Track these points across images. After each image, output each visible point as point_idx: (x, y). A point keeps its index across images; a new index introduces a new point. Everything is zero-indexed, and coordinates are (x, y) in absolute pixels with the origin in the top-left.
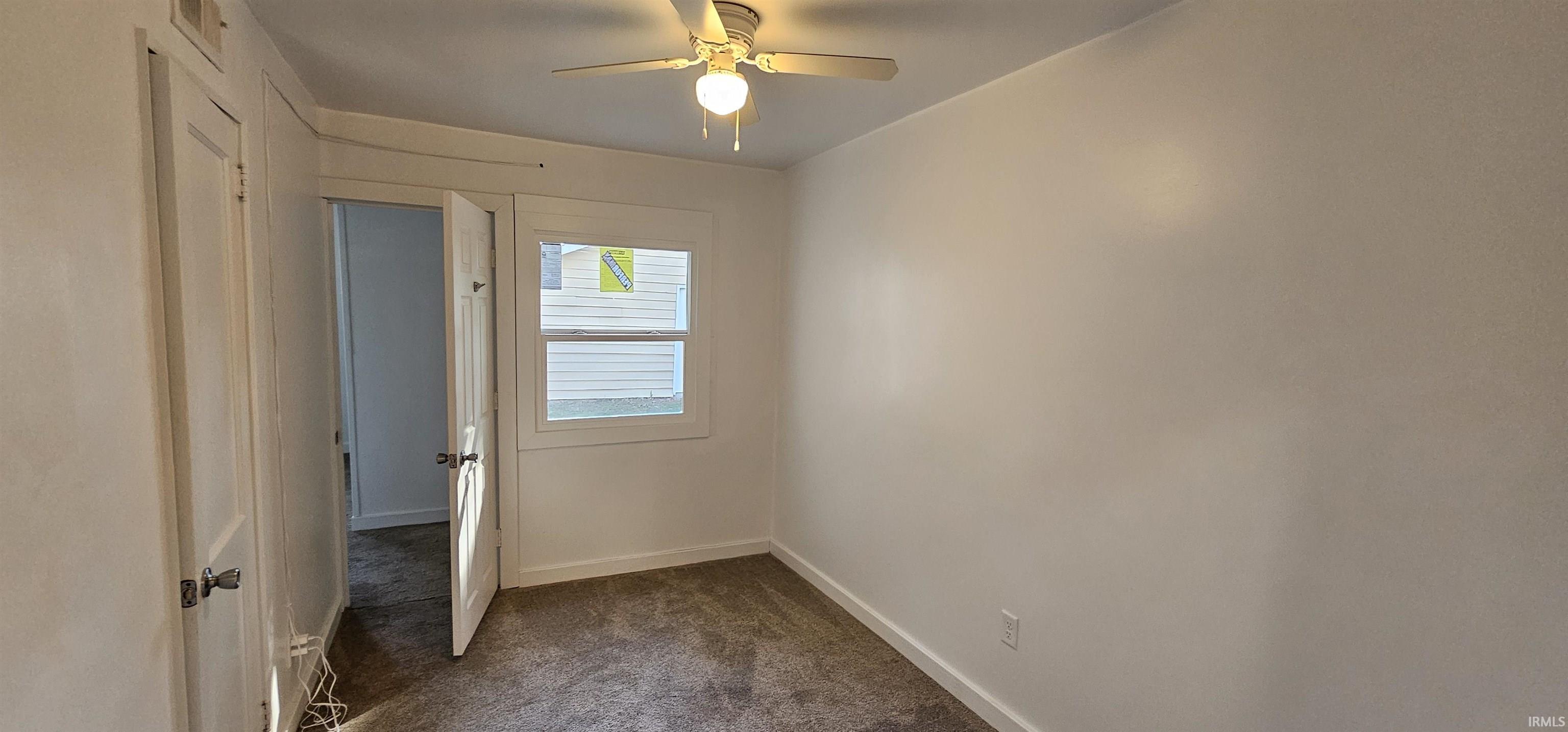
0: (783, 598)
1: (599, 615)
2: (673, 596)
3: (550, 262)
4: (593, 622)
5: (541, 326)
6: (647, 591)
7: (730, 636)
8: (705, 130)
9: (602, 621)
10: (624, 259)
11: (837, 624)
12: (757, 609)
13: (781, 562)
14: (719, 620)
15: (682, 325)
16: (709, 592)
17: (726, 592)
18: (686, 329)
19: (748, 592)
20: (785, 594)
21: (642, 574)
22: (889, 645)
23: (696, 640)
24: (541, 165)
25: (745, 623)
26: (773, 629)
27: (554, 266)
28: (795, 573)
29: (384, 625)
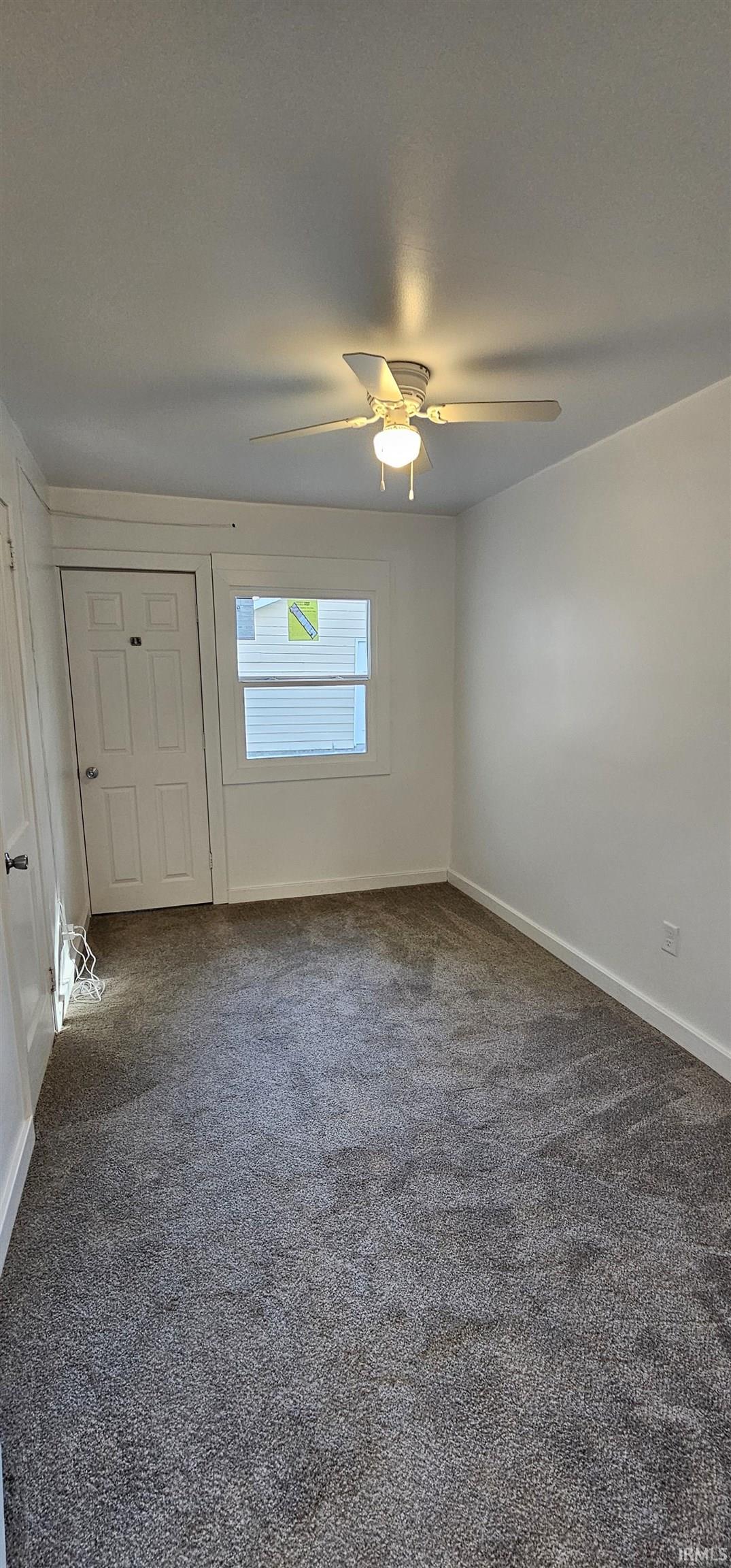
0: (460, 919)
1: (298, 926)
2: (360, 914)
3: (243, 615)
4: (292, 931)
5: (239, 674)
6: (337, 910)
7: (412, 947)
8: (383, 482)
9: (300, 931)
10: (308, 610)
11: (510, 940)
12: (436, 926)
13: (458, 890)
14: (402, 934)
15: (363, 669)
16: (394, 912)
17: (407, 912)
18: (366, 674)
19: (427, 913)
20: (462, 915)
21: (332, 897)
22: (557, 959)
23: (382, 947)
24: (234, 526)
25: (426, 937)
26: (450, 942)
27: (246, 619)
28: (471, 899)
29: (123, 929)
